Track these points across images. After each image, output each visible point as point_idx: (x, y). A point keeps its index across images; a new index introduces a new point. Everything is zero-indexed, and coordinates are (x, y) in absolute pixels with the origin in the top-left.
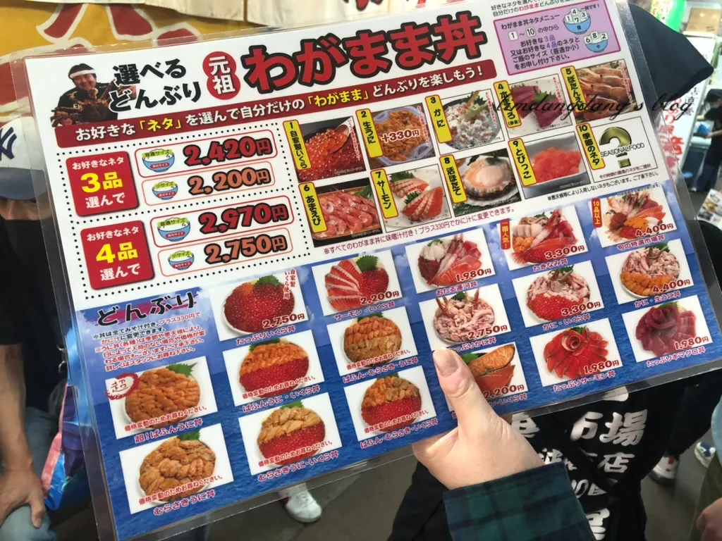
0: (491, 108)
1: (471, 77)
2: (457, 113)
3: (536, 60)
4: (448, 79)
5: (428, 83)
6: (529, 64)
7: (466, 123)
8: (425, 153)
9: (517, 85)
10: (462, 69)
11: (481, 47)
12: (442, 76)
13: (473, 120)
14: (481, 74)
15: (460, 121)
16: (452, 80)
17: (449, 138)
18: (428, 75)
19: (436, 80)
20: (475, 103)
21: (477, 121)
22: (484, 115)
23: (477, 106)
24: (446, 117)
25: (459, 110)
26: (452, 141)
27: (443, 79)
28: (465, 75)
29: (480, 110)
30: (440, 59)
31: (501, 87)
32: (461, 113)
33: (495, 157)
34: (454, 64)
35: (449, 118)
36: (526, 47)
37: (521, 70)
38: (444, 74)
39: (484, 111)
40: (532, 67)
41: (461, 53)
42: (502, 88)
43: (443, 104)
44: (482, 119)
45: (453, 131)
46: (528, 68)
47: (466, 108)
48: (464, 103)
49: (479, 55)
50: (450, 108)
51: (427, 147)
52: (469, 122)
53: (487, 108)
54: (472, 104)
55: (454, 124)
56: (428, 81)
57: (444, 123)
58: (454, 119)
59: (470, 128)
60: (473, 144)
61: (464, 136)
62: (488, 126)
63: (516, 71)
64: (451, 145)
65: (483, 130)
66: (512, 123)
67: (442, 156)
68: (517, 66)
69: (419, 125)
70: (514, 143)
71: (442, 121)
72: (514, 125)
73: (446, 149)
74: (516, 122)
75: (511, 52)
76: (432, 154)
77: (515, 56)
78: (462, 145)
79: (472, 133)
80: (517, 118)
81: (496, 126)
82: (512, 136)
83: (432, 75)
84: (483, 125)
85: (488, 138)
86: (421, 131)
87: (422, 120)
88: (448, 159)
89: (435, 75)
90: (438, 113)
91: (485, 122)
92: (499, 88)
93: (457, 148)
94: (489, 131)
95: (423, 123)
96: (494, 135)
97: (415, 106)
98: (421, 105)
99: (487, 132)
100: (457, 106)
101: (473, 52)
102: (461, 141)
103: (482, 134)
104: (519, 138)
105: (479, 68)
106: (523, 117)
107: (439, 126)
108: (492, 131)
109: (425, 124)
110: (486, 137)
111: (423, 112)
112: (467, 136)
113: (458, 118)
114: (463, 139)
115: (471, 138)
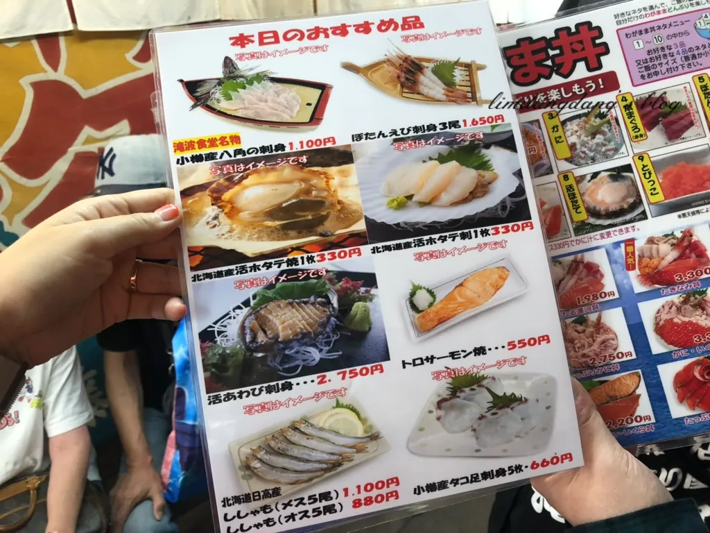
0: (613, 122)
1: (591, 90)
2: (576, 128)
3: (664, 68)
4: (566, 94)
5: (545, 99)
6: (656, 73)
7: (585, 139)
8: (542, 170)
9: (642, 96)
10: (581, 82)
11: (603, 59)
12: (560, 91)
13: (593, 135)
14: (602, 87)
15: (579, 137)
16: (571, 94)
17: (568, 154)
18: (545, 91)
19: (554, 95)
20: (596, 118)
21: (598, 136)
22: (606, 130)
23: (598, 120)
24: (564, 133)
25: (578, 125)
26: (572, 157)
27: (561, 94)
28: (585, 88)
29: (602, 125)
30: (558, 74)
31: (624, 99)
32: (581, 128)
33: (618, 173)
34: (573, 77)
35: (568, 133)
36: (653, 55)
37: (647, 80)
38: (562, 89)
39: (606, 125)
40: (660, 76)
41: (581, 66)
42: (626, 100)
43: (562, 120)
44: (603, 133)
45: (572, 147)
46: (655, 78)
47: (586, 122)
48: (583, 118)
49: (600, 67)
50: (568, 123)
51: (544, 165)
52: (590, 138)
53: (609, 122)
54: (593, 119)
55: (573, 139)
56: (545, 97)
57: (563, 138)
58: (574, 134)
59: (591, 143)
60: (593, 160)
61: (584, 152)
62: (610, 141)
63: (642, 81)
64: (571, 162)
65: (605, 145)
66: (637, 137)
67: (560, 173)
68: (643, 77)
69: (536, 142)
70: (639, 158)
71: (560, 137)
72: (639, 139)
73: (565, 166)
74: (641, 136)
75: (636, 61)
76: (550, 171)
77: (640, 66)
78: (582, 162)
79: (593, 149)
80: (642, 131)
81: (618, 140)
82: (636, 151)
83: (550, 91)
84: (605, 140)
85: (610, 153)
86: (538, 148)
87: (539, 137)
88: (567, 176)
89: (552, 91)
90: (556, 129)
91: (607, 136)
92: (622, 100)
93: (576, 165)
94: (612, 145)
95: (540, 140)
96: (616, 150)
97: (531, 122)
98: (538, 121)
99: (609, 147)
100: (576, 121)
101: (593, 64)
102: (580, 157)
103: (604, 149)
104: (645, 152)
105: (600, 80)
106: (650, 129)
107: (557, 142)
108: (614, 147)
109: (542, 141)
110: (608, 153)
111: (540, 128)
112: (587, 152)
113: (578, 133)
114: (583, 155)
115: (592, 154)
